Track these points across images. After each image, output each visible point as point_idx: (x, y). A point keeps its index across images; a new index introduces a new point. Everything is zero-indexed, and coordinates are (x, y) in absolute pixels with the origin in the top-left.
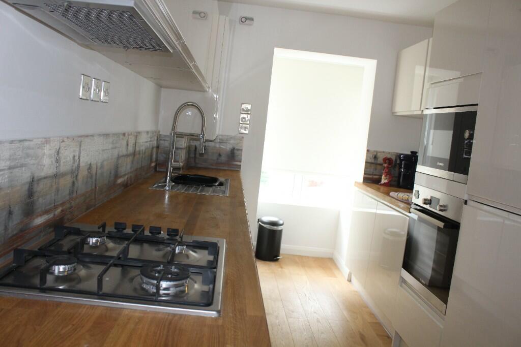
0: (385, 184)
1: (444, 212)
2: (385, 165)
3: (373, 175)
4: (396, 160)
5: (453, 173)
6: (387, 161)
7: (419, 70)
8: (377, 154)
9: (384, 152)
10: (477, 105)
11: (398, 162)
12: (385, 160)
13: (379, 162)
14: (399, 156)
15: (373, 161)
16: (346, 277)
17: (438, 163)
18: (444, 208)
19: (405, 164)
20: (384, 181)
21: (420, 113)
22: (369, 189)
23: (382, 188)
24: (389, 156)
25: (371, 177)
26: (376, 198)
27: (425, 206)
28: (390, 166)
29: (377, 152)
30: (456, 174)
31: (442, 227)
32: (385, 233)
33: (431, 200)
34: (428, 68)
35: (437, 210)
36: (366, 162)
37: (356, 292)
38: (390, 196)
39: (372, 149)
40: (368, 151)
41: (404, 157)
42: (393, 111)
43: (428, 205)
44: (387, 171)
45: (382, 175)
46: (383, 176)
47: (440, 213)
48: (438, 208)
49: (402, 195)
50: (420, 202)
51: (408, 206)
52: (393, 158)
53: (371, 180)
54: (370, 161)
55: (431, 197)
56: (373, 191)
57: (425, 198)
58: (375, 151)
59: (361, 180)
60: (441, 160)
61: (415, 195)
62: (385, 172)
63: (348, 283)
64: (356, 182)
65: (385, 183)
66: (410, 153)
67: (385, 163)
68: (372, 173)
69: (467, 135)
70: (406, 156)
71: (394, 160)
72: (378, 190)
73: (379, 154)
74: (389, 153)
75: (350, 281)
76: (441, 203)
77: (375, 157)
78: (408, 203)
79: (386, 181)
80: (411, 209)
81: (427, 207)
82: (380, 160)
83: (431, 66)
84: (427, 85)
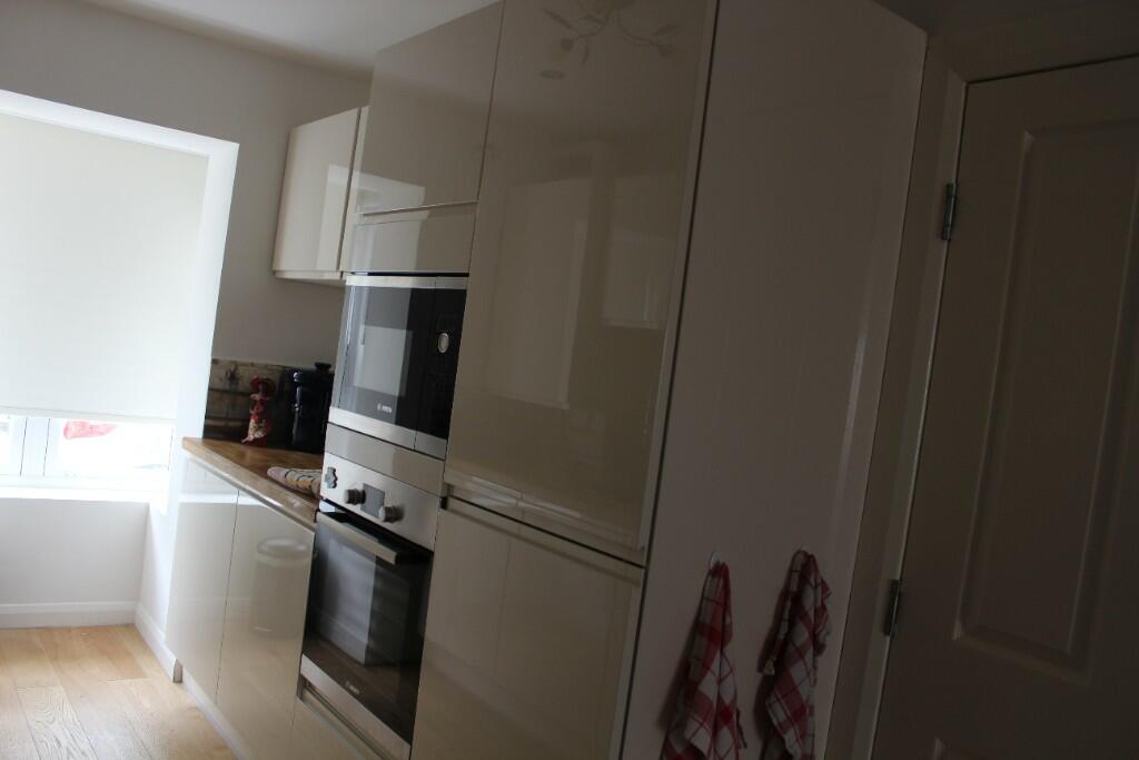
0: (256, 443)
1: (396, 524)
2: (257, 397)
3: (227, 419)
4: (282, 384)
5: (413, 432)
6: (260, 387)
7: (337, 177)
8: (236, 369)
9: (252, 365)
10: (467, 275)
11: (287, 387)
12: (257, 384)
13: (241, 388)
14: (287, 373)
15: (227, 387)
16: (171, 674)
17: (379, 407)
18: (394, 514)
19: (302, 393)
20: (252, 434)
21: (336, 276)
22: (217, 458)
23: (250, 453)
24: (265, 375)
25: (222, 424)
26: (236, 481)
27: (350, 507)
28: (268, 399)
29: (236, 365)
30: (421, 435)
31: (392, 561)
32: (261, 551)
33: (364, 492)
34: (356, 174)
35: (377, 517)
36: (211, 390)
37: (196, 708)
38: (267, 477)
39: (224, 358)
40: (214, 362)
41: (299, 377)
42: (275, 268)
43: (359, 506)
44: (261, 410)
45: (249, 421)
46: (252, 423)
47: (388, 526)
48: (381, 513)
49: (296, 476)
50: (338, 495)
51: (312, 505)
52: (275, 378)
53: (222, 430)
54: (220, 385)
55: (365, 485)
56: (229, 463)
57: (352, 488)
58: (231, 362)
59: (198, 433)
60: (384, 398)
61: (327, 479)
62: (257, 414)
63: (175, 686)
64: (185, 439)
65: (255, 440)
66: (313, 367)
67: (257, 391)
68: (224, 415)
69: (444, 343)
70: (305, 374)
71: (277, 385)
72: (239, 460)
73: (241, 370)
74: (266, 366)
75: (179, 680)
76: (389, 504)
77: (233, 377)
78: (312, 496)
79: (259, 435)
80: (319, 514)
81: (356, 509)
82: (244, 385)
83: (363, 170)
84: (353, 217)
